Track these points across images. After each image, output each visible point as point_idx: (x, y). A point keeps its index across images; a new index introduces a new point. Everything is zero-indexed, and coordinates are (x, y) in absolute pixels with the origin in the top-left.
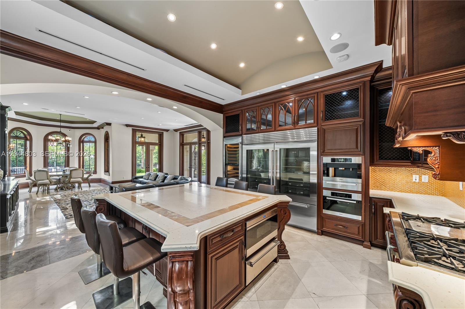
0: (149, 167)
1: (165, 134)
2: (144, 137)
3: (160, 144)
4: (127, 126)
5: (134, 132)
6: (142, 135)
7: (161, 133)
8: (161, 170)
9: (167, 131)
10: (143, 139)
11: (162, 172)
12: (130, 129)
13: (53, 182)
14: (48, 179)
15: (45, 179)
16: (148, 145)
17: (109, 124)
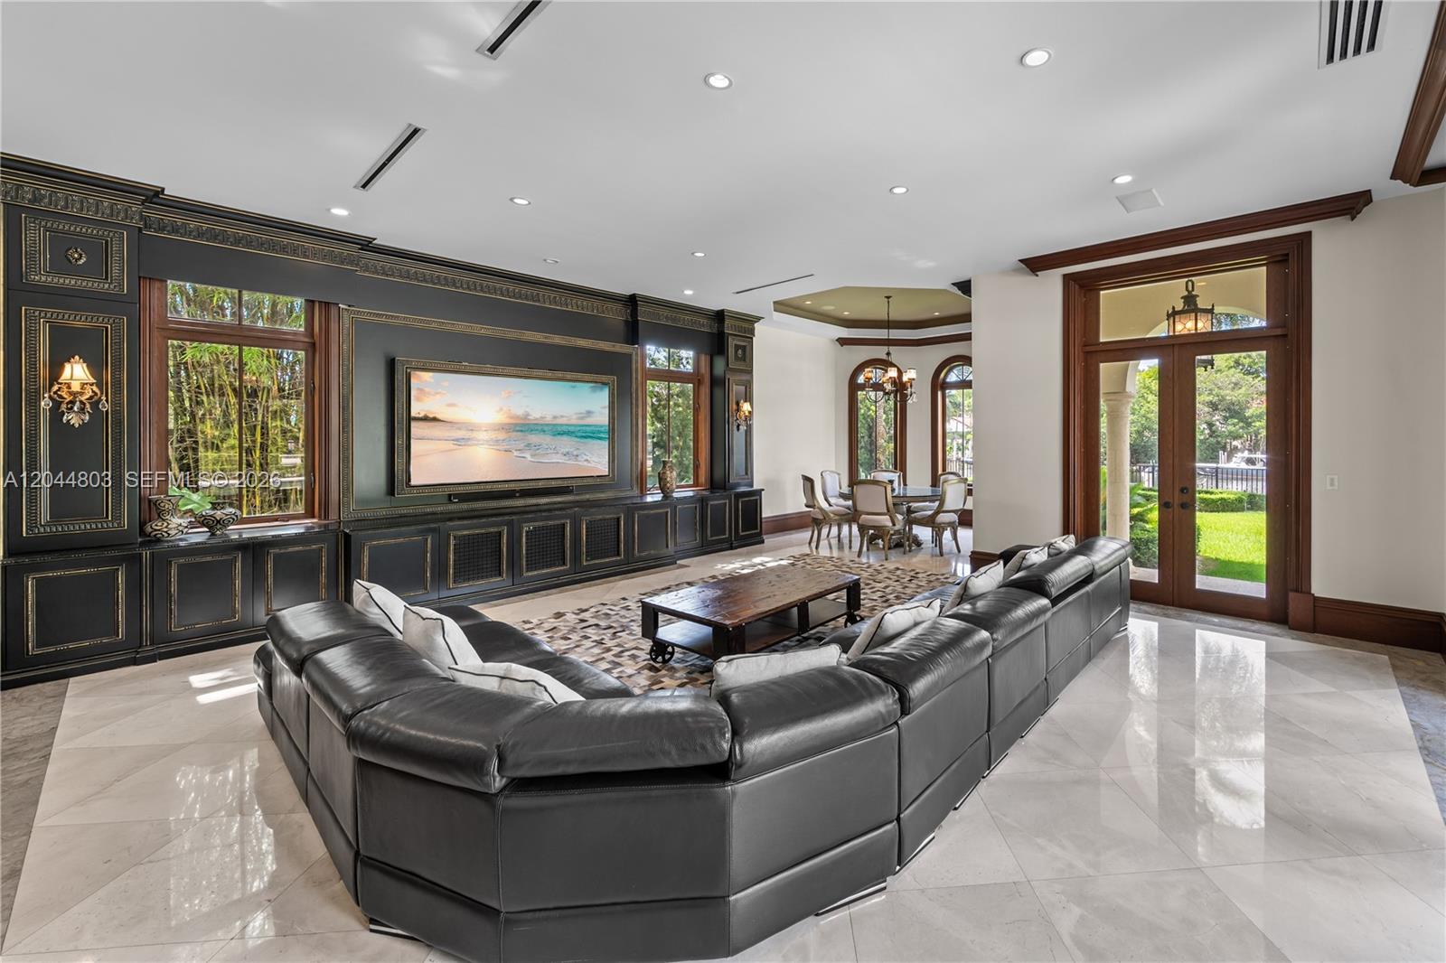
4: (1035, 265)
6: (1190, 299)
7: (1285, 249)
12: (1053, 281)
17: (965, 287)
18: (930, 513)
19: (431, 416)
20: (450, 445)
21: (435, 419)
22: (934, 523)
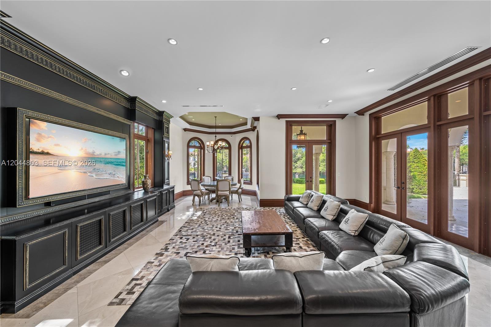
0: (311, 181)
1: (339, 123)
2: (305, 134)
3: (329, 141)
4: (279, 117)
5: (289, 125)
6: (301, 131)
7: (331, 123)
8: (331, 191)
9: (343, 116)
10: (302, 137)
11: (334, 194)
12: (283, 121)
13: (204, 193)
14: (199, 190)
15: (196, 189)
16: (308, 145)
17: (257, 119)
18: (237, 189)
19: (46, 151)
20: (55, 170)
21: (48, 154)
22: (237, 192)
